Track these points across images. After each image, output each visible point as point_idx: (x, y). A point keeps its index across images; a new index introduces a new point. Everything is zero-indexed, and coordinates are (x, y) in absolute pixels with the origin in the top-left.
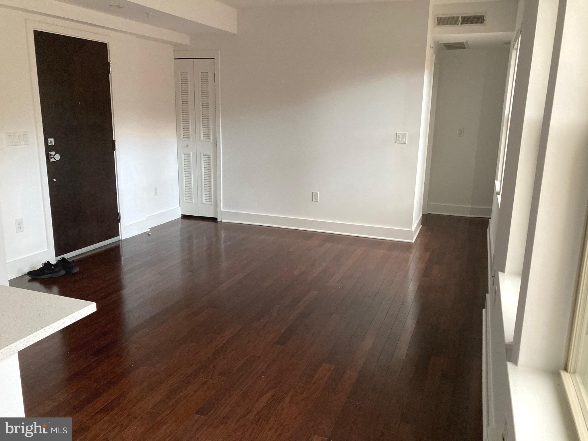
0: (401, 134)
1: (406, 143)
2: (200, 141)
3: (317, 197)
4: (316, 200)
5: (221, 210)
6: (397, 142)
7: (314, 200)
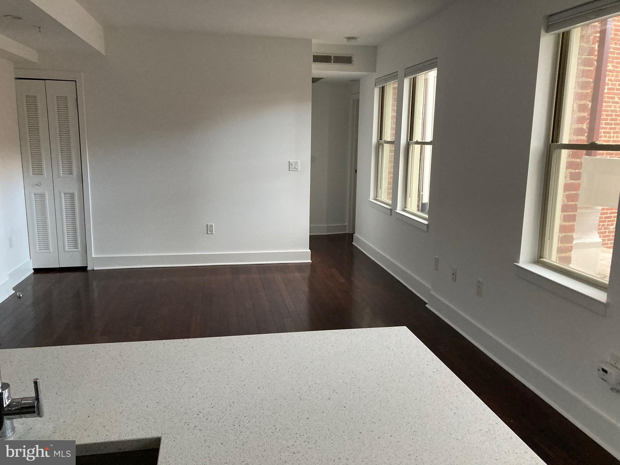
0: (294, 162)
1: (299, 170)
2: (59, 177)
3: (213, 229)
4: (211, 233)
5: (92, 256)
6: (291, 169)
7: (209, 233)
